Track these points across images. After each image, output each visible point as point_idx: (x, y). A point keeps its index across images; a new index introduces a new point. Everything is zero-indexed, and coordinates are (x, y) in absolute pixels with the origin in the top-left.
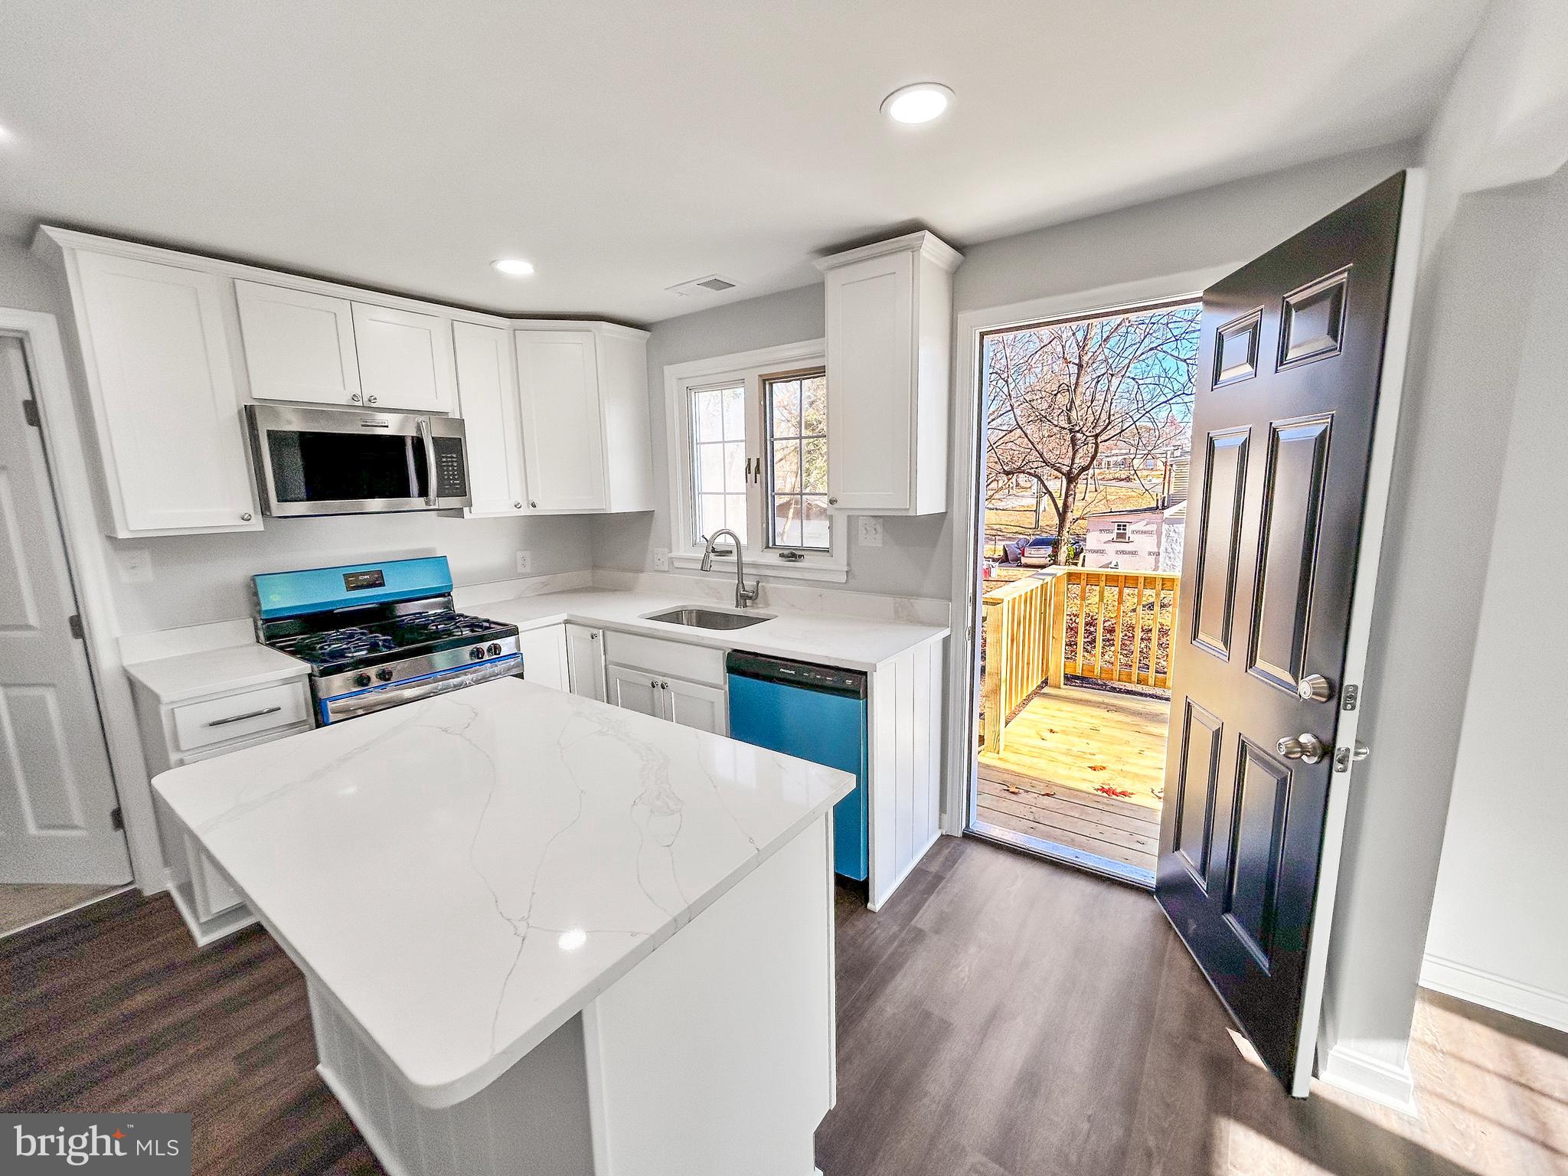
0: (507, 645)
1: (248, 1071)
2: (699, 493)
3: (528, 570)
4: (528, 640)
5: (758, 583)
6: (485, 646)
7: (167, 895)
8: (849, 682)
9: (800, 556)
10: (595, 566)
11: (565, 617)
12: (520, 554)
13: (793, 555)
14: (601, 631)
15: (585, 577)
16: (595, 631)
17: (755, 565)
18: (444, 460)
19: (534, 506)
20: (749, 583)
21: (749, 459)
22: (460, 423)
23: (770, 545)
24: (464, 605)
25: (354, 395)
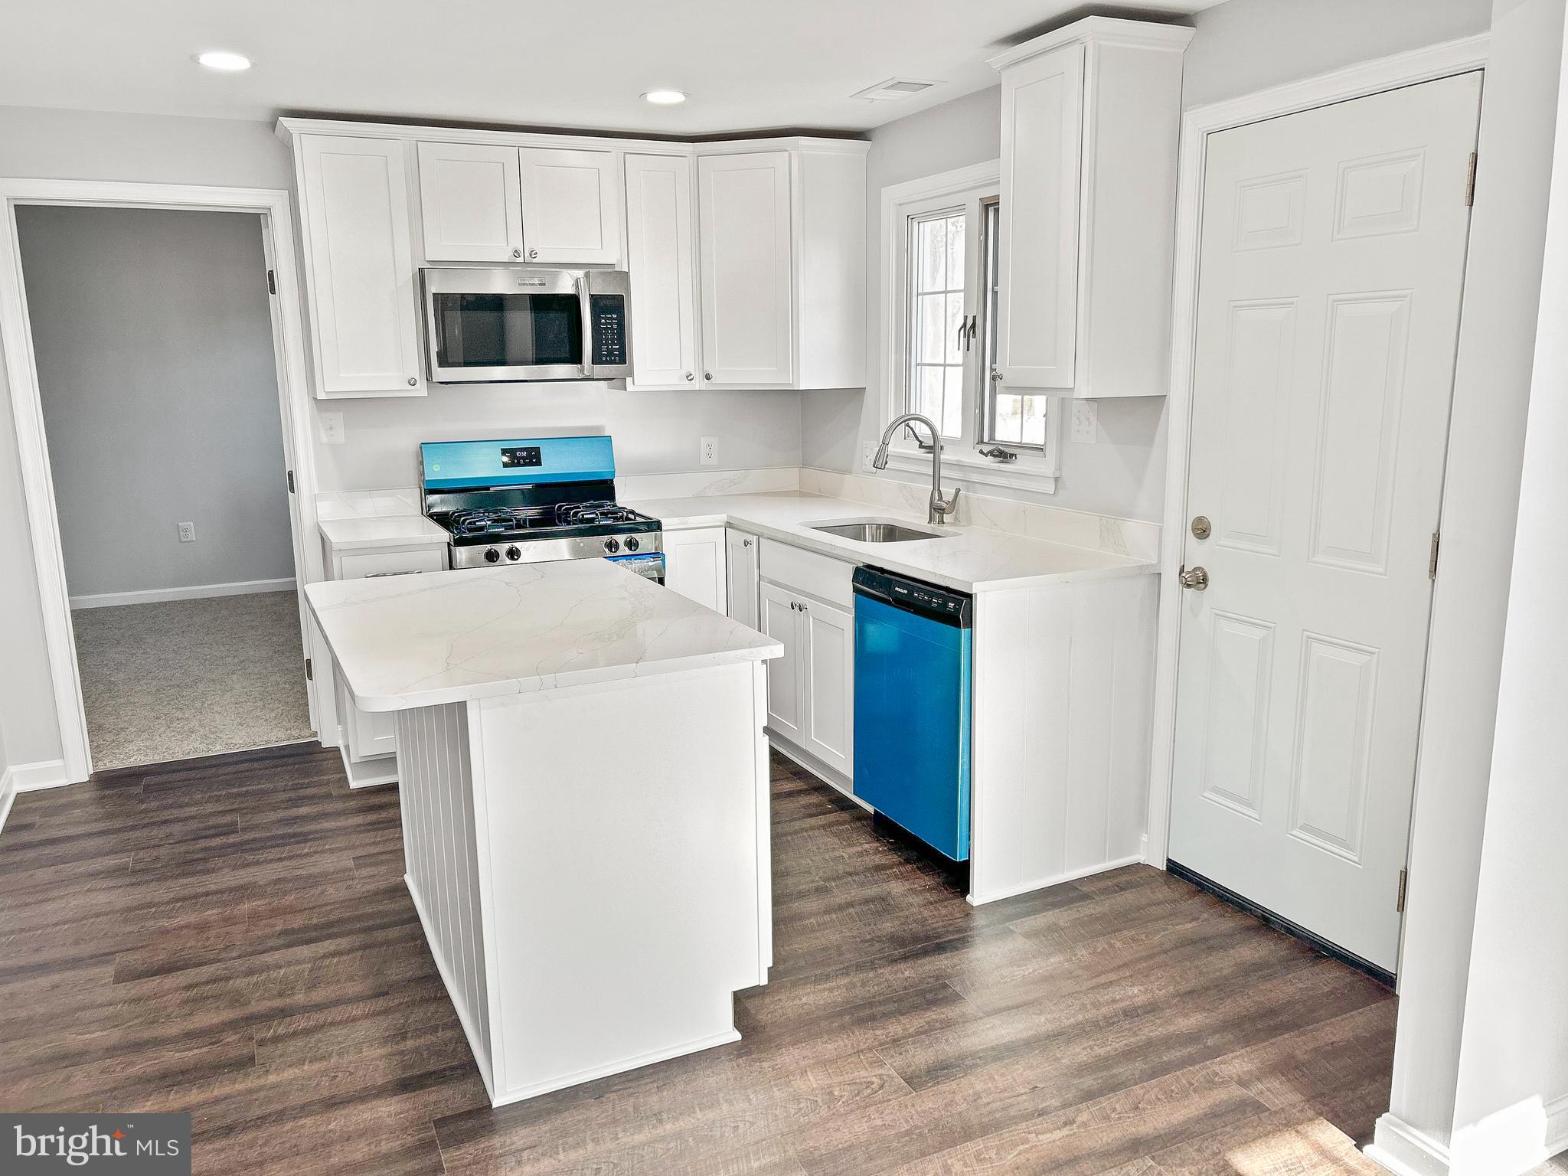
0: (645, 540)
2: (917, 365)
3: (714, 461)
4: (671, 542)
5: (958, 491)
6: (621, 538)
7: (337, 749)
8: (951, 605)
9: (1012, 455)
10: (805, 464)
11: (723, 518)
12: (704, 441)
13: (1003, 454)
14: (758, 538)
15: (790, 477)
16: (749, 538)
17: (959, 466)
18: (603, 321)
19: (708, 377)
20: (948, 492)
21: (966, 318)
22: (624, 277)
23: (986, 439)
24: (625, 497)
25: (516, 251)
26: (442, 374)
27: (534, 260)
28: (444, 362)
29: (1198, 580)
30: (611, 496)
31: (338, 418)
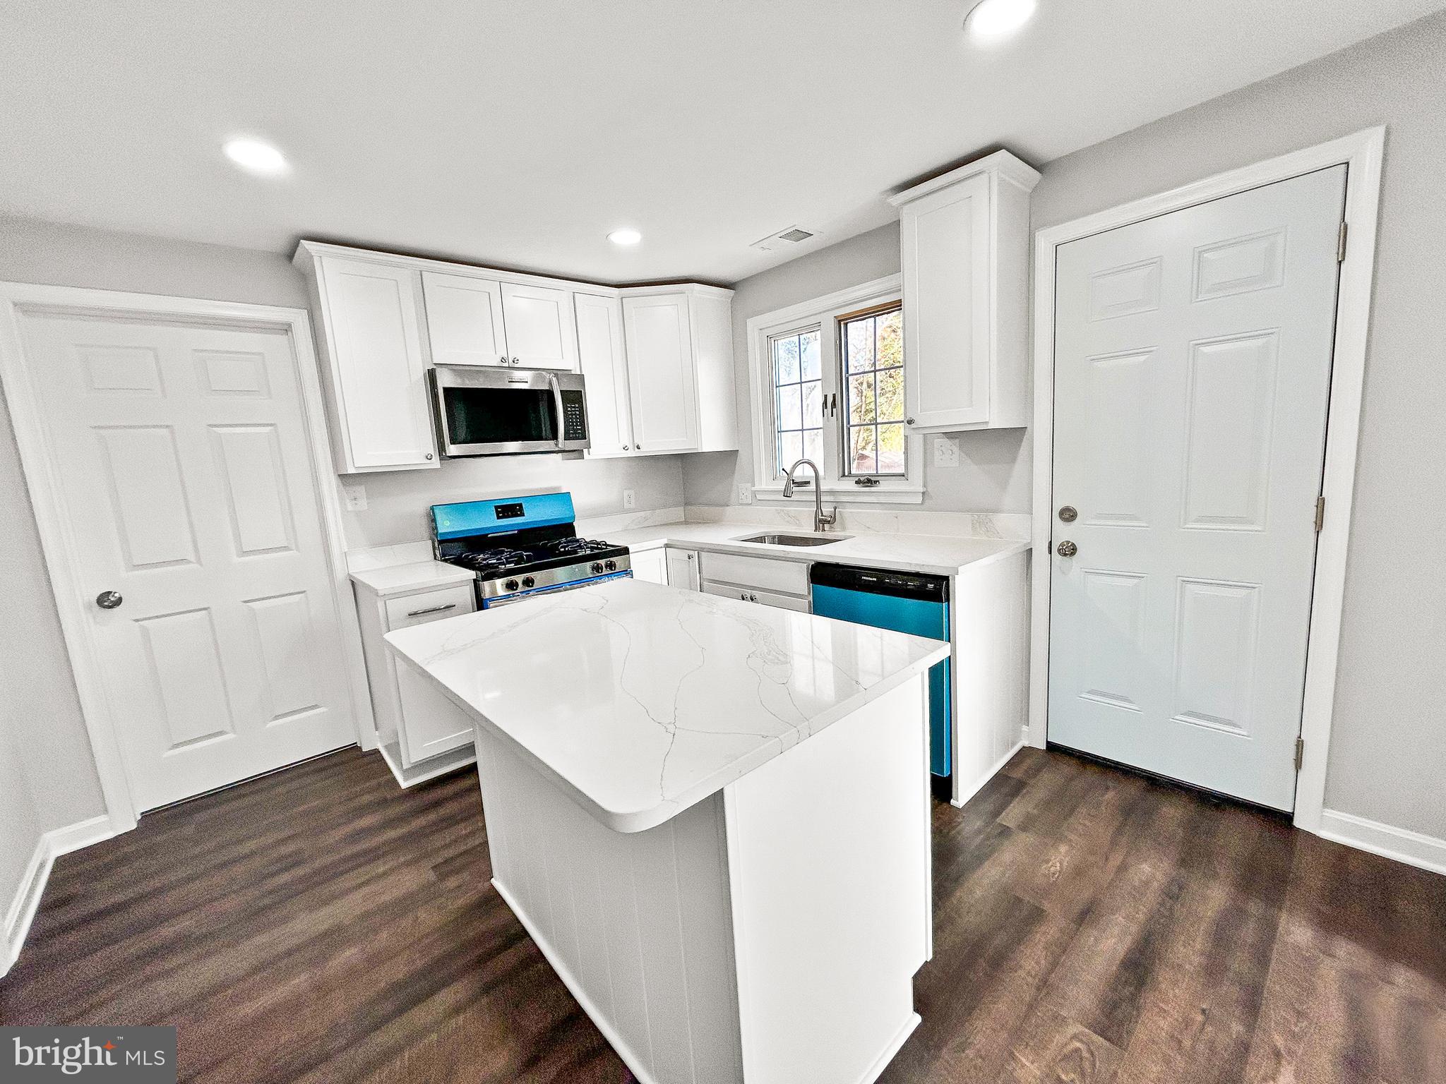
0: (619, 562)
1: (443, 877)
2: (778, 432)
3: (633, 506)
4: (635, 559)
5: (835, 508)
6: (602, 562)
7: (377, 752)
8: (931, 586)
9: (876, 482)
10: (688, 503)
11: (665, 541)
12: (626, 493)
13: (869, 482)
14: (696, 552)
15: (678, 513)
16: (691, 553)
17: (831, 492)
18: (569, 409)
19: (638, 448)
20: (827, 509)
21: (826, 396)
22: (581, 378)
23: (846, 474)
24: (584, 532)
25: (503, 358)
26: (453, 450)
27: (516, 366)
28: (453, 442)
29: (1069, 550)
30: (574, 534)
31: (360, 490)
